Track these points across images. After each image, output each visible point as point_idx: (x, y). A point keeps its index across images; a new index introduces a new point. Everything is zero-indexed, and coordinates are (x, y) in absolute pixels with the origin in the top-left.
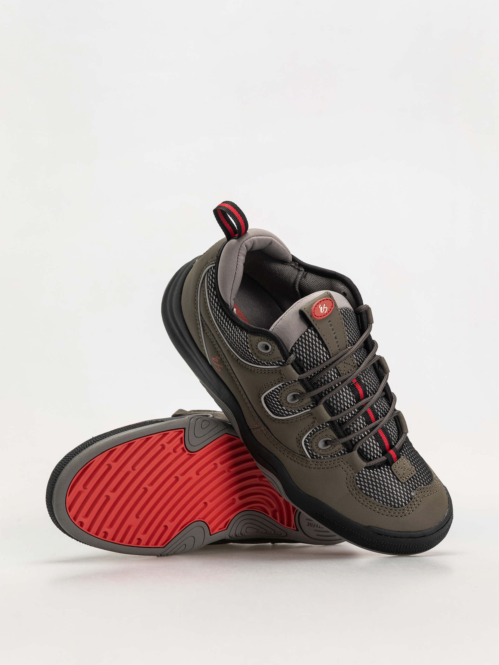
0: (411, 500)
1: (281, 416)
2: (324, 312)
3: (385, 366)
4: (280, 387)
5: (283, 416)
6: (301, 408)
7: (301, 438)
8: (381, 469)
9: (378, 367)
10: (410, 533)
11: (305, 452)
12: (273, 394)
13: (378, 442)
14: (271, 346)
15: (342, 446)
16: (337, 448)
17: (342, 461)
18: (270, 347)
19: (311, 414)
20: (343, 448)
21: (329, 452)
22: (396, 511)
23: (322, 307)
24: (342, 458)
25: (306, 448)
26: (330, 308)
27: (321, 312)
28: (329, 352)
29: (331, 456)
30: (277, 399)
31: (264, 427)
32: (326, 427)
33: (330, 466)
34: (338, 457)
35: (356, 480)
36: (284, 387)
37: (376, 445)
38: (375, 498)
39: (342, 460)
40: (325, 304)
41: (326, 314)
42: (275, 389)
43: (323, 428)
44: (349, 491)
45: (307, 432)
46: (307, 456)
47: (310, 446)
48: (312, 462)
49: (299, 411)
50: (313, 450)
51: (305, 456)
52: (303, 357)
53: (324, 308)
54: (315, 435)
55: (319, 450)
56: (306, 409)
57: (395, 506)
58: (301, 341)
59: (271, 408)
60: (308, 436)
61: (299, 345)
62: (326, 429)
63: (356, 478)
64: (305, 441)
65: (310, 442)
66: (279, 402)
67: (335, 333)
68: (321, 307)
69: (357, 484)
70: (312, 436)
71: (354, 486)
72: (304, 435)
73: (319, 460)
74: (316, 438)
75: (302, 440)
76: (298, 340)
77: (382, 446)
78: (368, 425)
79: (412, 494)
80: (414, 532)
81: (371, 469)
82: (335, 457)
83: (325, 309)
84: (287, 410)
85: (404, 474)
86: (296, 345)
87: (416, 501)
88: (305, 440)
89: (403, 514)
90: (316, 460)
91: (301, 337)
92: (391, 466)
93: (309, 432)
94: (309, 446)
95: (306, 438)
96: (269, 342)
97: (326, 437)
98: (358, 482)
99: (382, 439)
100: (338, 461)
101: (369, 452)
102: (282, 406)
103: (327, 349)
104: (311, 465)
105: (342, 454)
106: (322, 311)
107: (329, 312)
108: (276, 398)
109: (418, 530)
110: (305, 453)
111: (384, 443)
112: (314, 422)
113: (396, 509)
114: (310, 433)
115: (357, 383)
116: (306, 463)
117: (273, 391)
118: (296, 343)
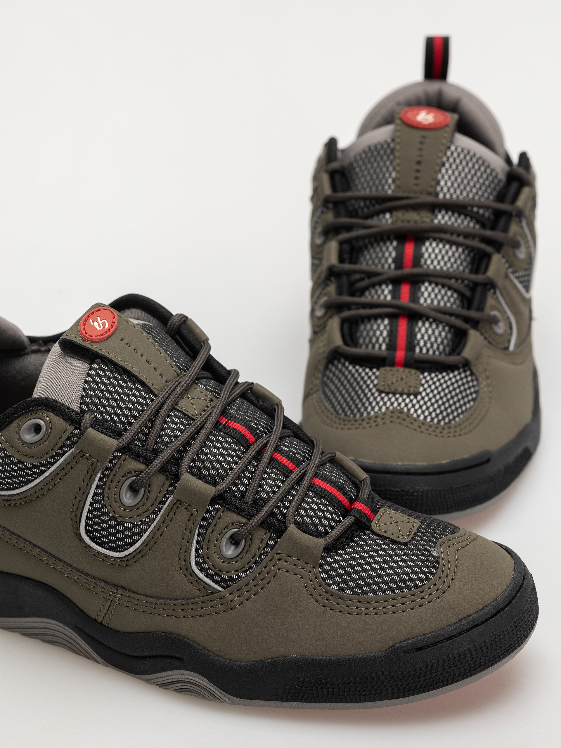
0: (438, 563)
1: (132, 544)
2: (104, 327)
3: (267, 394)
4: (98, 487)
5: (135, 542)
6: (155, 505)
7: (187, 560)
8: (356, 542)
9: (258, 401)
10: (471, 618)
11: (208, 585)
12: (96, 509)
13: (324, 498)
14: (42, 420)
15: (264, 531)
16: (256, 542)
17: (279, 560)
18: (42, 423)
19: (178, 504)
20: (268, 535)
21: (248, 557)
22: (423, 593)
23: (95, 323)
24: (277, 554)
25: (207, 576)
26: (111, 320)
27: (98, 328)
28: (150, 388)
29: (256, 563)
30: (107, 514)
31: (117, 590)
32: (217, 512)
33: (266, 581)
34: (270, 557)
35: (324, 579)
36: (106, 482)
37: (322, 503)
38: (375, 592)
39: (279, 556)
40: (98, 318)
41: (110, 330)
42: (93, 498)
43: (213, 517)
44: (324, 606)
45: (189, 542)
46: (216, 589)
47: (212, 567)
48: (230, 594)
49: (156, 513)
50: (220, 571)
51: (214, 592)
52: (110, 414)
53: (100, 322)
54: (206, 540)
55: (229, 563)
56: (164, 502)
57: (416, 586)
58: (91, 388)
59: (108, 543)
60: (197, 550)
61: (90, 397)
62: (218, 516)
63: (321, 577)
64: (198, 564)
65: (207, 560)
66: (114, 518)
67: (142, 356)
68: (93, 322)
69: (329, 585)
70: (202, 545)
71: (326, 592)
72: (188, 551)
73: (239, 584)
74: (211, 545)
75: (190, 564)
76: (84, 389)
77: (333, 502)
78: (288, 477)
79: (435, 555)
80: (476, 613)
81: (339, 550)
82: (263, 559)
83: (104, 324)
84: (135, 526)
85: (399, 530)
86: (85, 398)
87: (449, 562)
88: (196, 562)
89: (438, 592)
90: (235, 587)
91: (86, 382)
92: (369, 528)
93: (195, 542)
94: (209, 569)
95: (196, 557)
96: (36, 416)
97: (228, 530)
98: (328, 581)
99: (328, 492)
100: (272, 563)
101: (317, 521)
102: (121, 523)
103: (142, 384)
104: (231, 601)
105: (272, 547)
106: (100, 327)
107: (112, 326)
108: (103, 514)
109: (481, 607)
110: (210, 586)
111: (336, 497)
112: (192, 515)
113: (420, 589)
114: (198, 542)
115: (230, 421)
116: (221, 604)
117: (91, 504)
118: (83, 396)
